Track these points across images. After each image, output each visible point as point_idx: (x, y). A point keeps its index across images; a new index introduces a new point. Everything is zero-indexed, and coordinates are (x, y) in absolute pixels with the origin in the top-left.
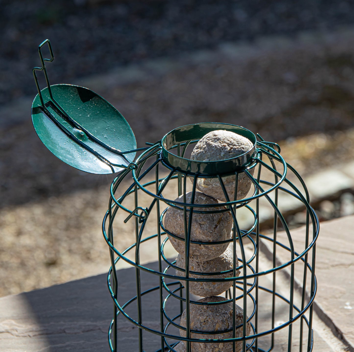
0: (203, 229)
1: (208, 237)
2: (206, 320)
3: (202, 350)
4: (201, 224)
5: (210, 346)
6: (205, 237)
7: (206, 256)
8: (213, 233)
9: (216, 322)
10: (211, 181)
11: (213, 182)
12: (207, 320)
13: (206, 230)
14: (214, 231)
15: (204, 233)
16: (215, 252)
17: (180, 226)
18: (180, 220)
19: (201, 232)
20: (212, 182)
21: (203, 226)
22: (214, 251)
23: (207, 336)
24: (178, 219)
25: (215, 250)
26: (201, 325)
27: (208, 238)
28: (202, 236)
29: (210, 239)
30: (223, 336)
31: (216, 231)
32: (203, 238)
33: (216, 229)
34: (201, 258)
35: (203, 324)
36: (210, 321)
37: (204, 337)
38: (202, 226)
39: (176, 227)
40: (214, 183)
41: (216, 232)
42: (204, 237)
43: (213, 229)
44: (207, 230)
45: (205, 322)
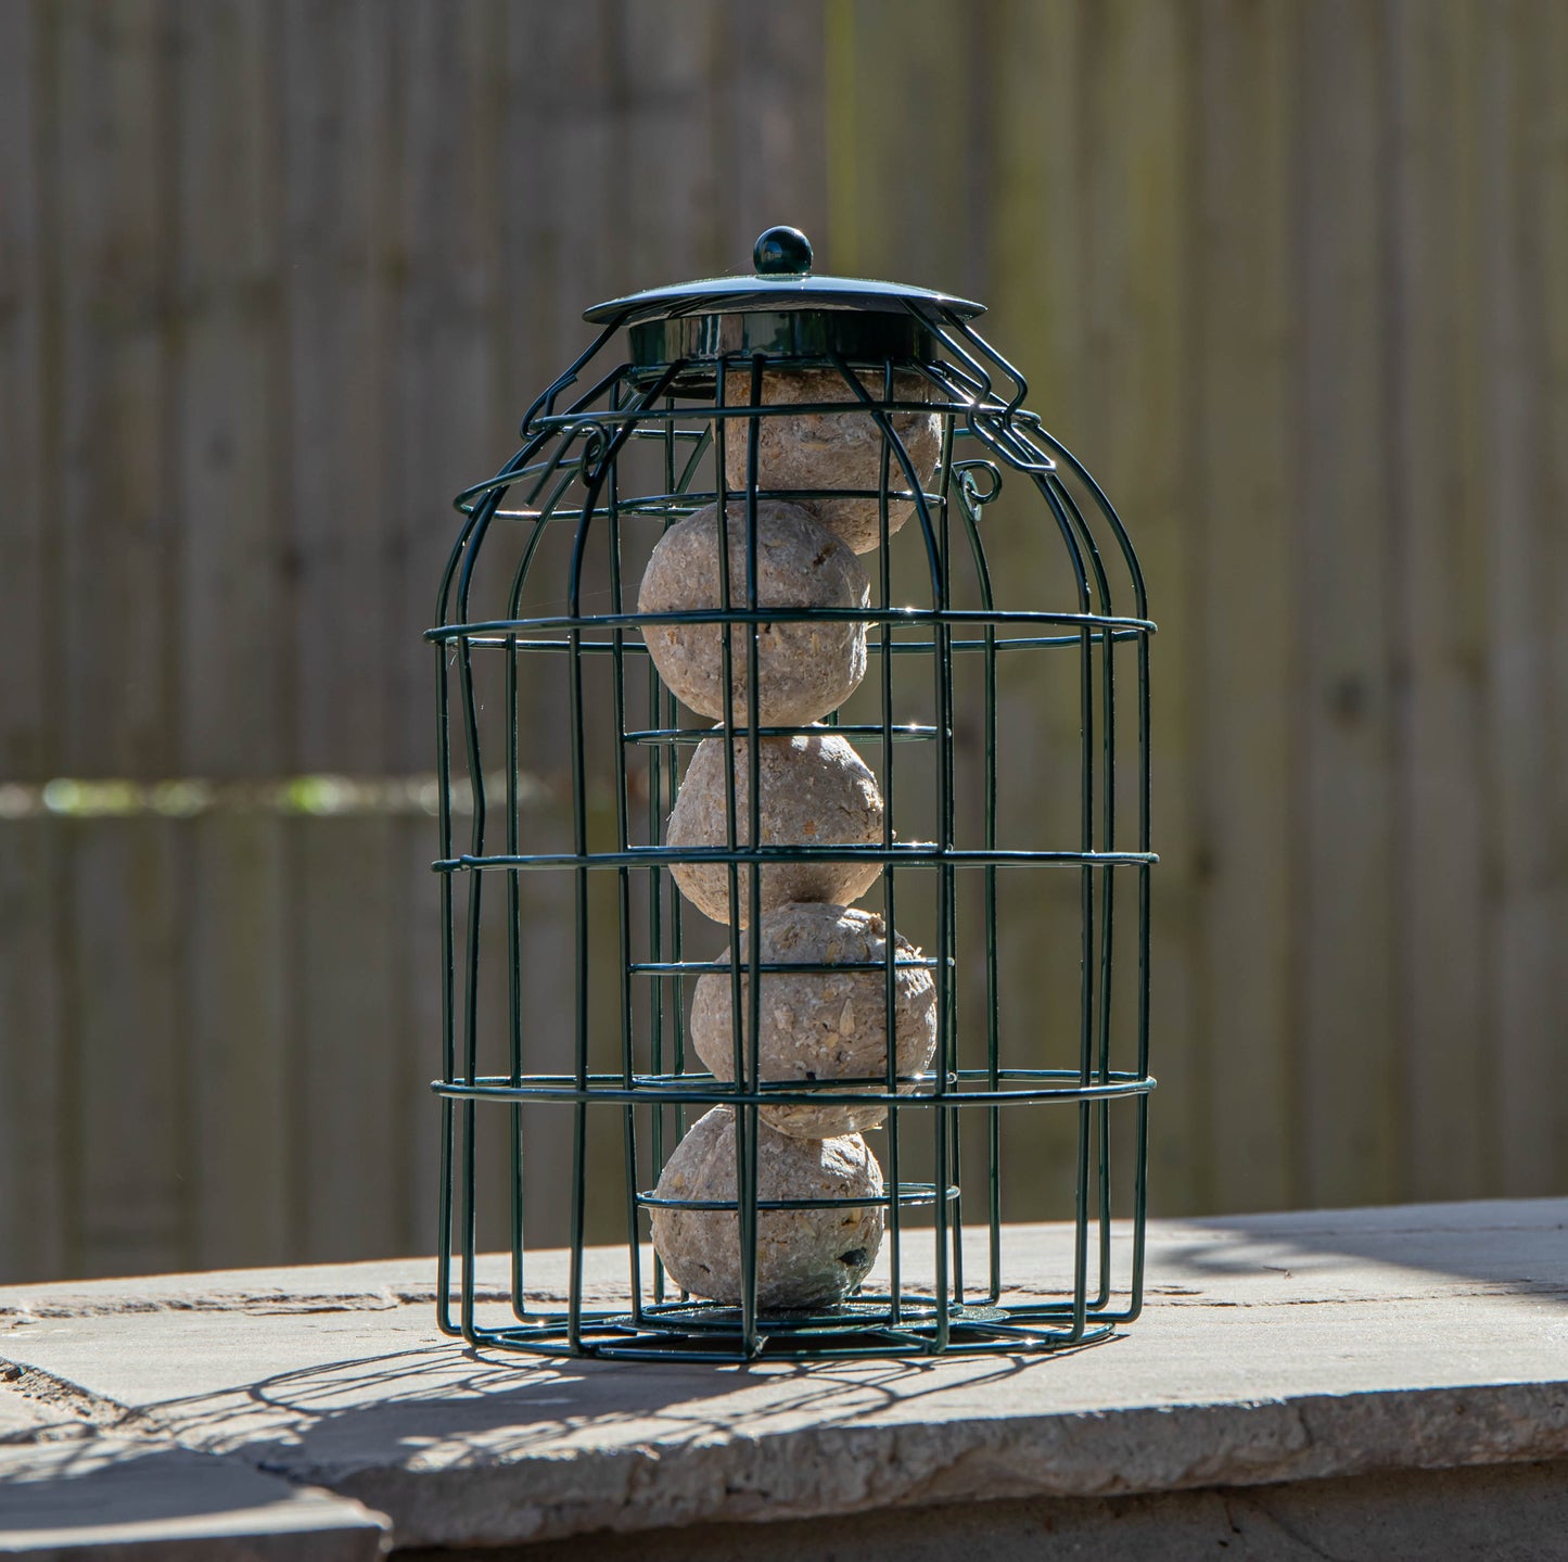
0: (776, 559)
1: (793, 587)
2: (791, 935)
3: (779, 1043)
4: (771, 548)
5: (808, 1019)
6: (786, 587)
7: (786, 684)
8: (810, 575)
9: (825, 938)
10: (839, 424)
11: (848, 427)
12: (796, 935)
13: (788, 563)
14: (815, 573)
15: (781, 574)
16: (817, 665)
17: (700, 567)
18: (700, 543)
19: (771, 570)
20: (843, 425)
21: (778, 552)
22: (812, 656)
23: (800, 981)
24: (691, 545)
25: (817, 655)
26: (774, 951)
27: (795, 591)
28: (774, 584)
29: (800, 598)
30: (851, 985)
31: (819, 572)
32: (778, 592)
33: (820, 566)
34: (769, 693)
35: (783, 947)
36: (805, 935)
37: (786, 984)
38: (773, 551)
39: (682, 579)
40: (851, 431)
41: (820, 577)
42: (781, 587)
43: (810, 564)
44: (792, 562)
45: (787, 939)
